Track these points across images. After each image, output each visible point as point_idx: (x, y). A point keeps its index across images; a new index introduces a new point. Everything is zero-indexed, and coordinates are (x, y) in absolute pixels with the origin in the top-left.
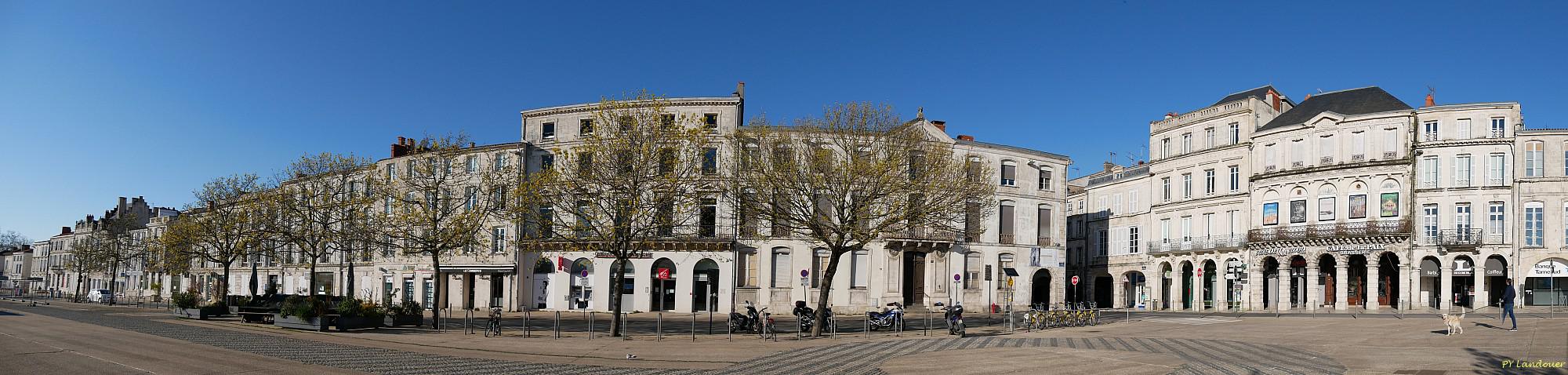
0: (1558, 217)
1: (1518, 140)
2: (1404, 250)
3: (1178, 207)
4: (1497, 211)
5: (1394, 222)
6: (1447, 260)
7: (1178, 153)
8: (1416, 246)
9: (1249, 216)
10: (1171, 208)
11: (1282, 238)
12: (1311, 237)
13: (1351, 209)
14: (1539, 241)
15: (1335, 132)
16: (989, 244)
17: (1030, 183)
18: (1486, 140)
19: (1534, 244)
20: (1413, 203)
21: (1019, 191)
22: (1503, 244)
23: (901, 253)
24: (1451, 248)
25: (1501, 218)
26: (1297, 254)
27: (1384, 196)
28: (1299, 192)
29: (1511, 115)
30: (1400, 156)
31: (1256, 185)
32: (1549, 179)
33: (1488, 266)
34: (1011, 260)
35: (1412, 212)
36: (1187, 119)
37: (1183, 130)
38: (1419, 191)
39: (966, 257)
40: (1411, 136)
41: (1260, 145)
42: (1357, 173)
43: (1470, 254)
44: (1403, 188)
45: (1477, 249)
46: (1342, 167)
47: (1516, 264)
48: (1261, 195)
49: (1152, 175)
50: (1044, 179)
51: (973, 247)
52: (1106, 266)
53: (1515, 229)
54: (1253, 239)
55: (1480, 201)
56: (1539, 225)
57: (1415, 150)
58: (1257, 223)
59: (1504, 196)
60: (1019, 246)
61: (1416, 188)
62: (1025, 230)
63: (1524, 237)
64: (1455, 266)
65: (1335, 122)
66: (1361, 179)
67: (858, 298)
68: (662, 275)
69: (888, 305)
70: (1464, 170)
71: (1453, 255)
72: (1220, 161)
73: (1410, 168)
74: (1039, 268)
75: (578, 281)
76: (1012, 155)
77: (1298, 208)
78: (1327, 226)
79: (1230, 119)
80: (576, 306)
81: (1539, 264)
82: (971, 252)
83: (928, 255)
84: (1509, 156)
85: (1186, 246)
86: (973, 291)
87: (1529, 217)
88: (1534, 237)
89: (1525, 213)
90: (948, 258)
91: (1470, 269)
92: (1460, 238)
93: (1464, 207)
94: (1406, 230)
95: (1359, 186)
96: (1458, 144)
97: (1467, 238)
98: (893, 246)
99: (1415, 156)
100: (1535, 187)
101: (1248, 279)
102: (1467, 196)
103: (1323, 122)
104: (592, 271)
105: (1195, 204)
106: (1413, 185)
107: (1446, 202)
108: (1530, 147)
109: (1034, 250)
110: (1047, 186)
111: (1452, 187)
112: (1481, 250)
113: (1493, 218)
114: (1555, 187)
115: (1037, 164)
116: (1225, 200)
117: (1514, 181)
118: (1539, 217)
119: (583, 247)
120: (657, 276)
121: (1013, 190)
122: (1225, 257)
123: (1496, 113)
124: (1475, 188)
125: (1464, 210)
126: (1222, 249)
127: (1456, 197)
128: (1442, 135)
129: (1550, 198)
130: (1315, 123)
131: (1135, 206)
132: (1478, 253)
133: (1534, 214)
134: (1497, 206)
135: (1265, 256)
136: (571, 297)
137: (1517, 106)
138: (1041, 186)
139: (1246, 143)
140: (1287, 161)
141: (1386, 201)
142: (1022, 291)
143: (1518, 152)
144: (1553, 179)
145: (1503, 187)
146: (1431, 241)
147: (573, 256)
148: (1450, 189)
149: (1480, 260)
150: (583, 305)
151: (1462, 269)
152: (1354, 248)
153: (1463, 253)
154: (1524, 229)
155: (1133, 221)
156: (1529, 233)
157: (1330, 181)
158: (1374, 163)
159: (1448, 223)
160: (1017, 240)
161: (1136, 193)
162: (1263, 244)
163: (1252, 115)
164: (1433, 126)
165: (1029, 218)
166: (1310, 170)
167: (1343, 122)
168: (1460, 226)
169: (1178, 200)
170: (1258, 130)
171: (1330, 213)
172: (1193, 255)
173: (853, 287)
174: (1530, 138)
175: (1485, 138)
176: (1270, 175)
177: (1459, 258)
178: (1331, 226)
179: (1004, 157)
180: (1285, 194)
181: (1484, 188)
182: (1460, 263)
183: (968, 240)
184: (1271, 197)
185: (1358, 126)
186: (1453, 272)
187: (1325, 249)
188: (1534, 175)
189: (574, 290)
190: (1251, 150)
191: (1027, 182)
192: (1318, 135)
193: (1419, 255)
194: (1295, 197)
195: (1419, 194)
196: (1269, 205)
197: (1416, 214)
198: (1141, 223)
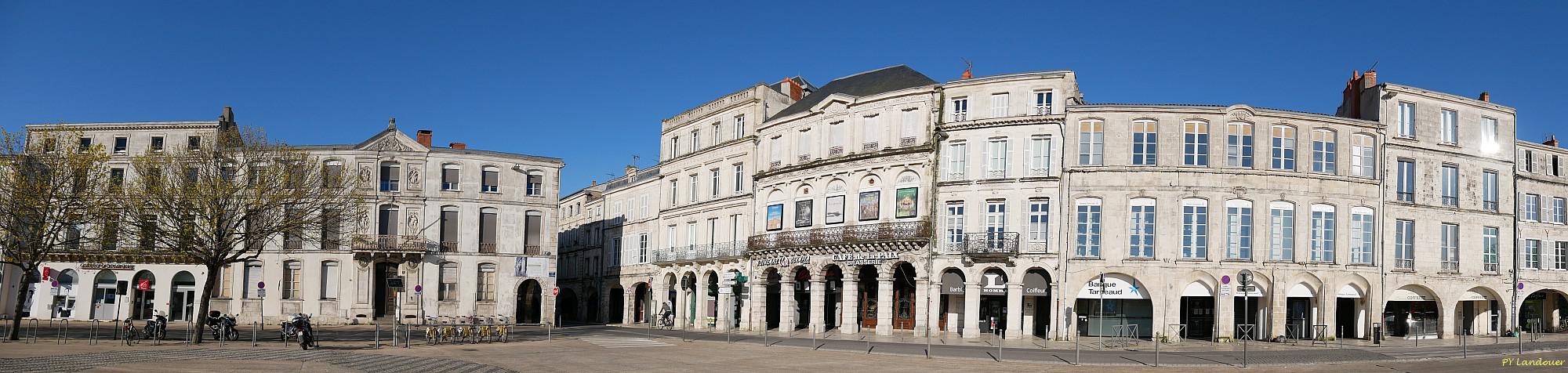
0: (1121, 219)
1: (1071, 117)
2: (922, 259)
3: (684, 211)
4: (1040, 209)
5: (911, 225)
6: (974, 274)
7: (687, 153)
8: (936, 254)
9: (754, 221)
10: (677, 213)
11: (786, 244)
12: (816, 243)
13: (862, 209)
14: (1095, 251)
15: (845, 118)
16: (466, 254)
17: (516, 189)
18: (1026, 118)
19: (1088, 254)
20: (934, 200)
21: (502, 198)
22: (1047, 253)
23: (371, 264)
24: (977, 258)
25: (1045, 219)
26: (799, 264)
27: (900, 192)
28: (806, 191)
29: (1062, 86)
30: (921, 141)
31: (760, 184)
32: (1110, 168)
33: (1026, 283)
34: (493, 270)
35: (934, 211)
36: (696, 114)
37: (691, 127)
38: (941, 184)
39: (441, 268)
40: (935, 118)
41: (765, 138)
42: (868, 165)
43: (1002, 266)
44: (922, 181)
45: (1011, 259)
46: (853, 158)
47: (1062, 280)
48: (765, 197)
49: (662, 177)
50: (532, 184)
51: (449, 257)
52: (618, 277)
53: (1062, 233)
54: (754, 247)
55: (1018, 198)
56: (1096, 229)
57: (940, 133)
58: (761, 228)
59: (1049, 190)
60: (502, 255)
61: (938, 181)
62: (510, 238)
63: (1074, 244)
64: (984, 281)
65: (845, 106)
66: (874, 172)
67: (328, 309)
68: (142, 286)
69: (358, 316)
70: (999, 158)
71: (980, 267)
72: (725, 159)
73: (932, 156)
74: (525, 279)
75: (63, 291)
76: (494, 160)
77: (803, 208)
78: (834, 232)
79: (736, 112)
80: (59, 315)
81: (1094, 281)
82: (447, 263)
83: (400, 266)
84: (1057, 138)
85: (691, 255)
86: (449, 303)
87: (1083, 218)
88: (1089, 245)
89: (1076, 213)
90: (421, 268)
91: (1003, 286)
92: (991, 244)
93: (997, 205)
94: (925, 235)
95: (872, 181)
96: (991, 125)
97: (1001, 245)
98: (362, 257)
99: (939, 141)
100: (1090, 178)
101: (749, 294)
102: (1000, 191)
103: (833, 106)
104: (77, 282)
105: (700, 209)
106: (935, 176)
107: (975, 198)
108: (1086, 126)
109: (519, 259)
110: (537, 192)
111: (982, 179)
112: (1016, 261)
113: (1034, 219)
114: (1118, 179)
115: (524, 168)
116: (729, 203)
117: (1063, 171)
118: (1096, 218)
119: (72, 259)
120: (138, 287)
121: (495, 197)
122: (727, 267)
123: (1041, 84)
124: (1012, 180)
125: (997, 209)
126: (724, 259)
127: (988, 192)
128: (971, 114)
129: (1109, 193)
130: (824, 108)
131: (646, 210)
132: (1012, 264)
133: (1089, 214)
134: (1040, 203)
135: (766, 267)
136: (53, 307)
137: (1070, 75)
138: (529, 192)
139: (751, 137)
140: (793, 154)
141: (902, 198)
142: (504, 303)
143: (1069, 133)
144: (1116, 168)
145: (1048, 178)
146: (955, 248)
147: (59, 266)
148: (980, 182)
149: (1016, 274)
150: (67, 314)
151: (993, 285)
152: (863, 257)
153: (993, 265)
154: (1075, 234)
155: (643, 227)
156: (1082, 239)
157: (838, 176)
158: (889, 152)
159: (976, 224)
160: (499, 249)
161: (646, 197)
162: (763, 252)
163: (760, 106)
164: (961, 104)
165: (514, 225)
166: (818, 164)
167: (855, 105)
168: (991, 229)
169: (685, 204)
170: (766, 120)
171: (837, 214)
172: (695, 265)
173: (323, 298)
174: (1087, 115)
175: (1025, 115)
176: (774, 172)
177: (989, 271)
178: (838, 230)
179: (484, 162)
180: (789, 194)
181: (1023, 180)
182: (992, 278)
183: (443, 248)
184: (776, 198)
185: (871, 109)
186: (982, 291)
187: (830, 259)
188: (1091, 163)
189: (59, 299)
190: (757, 145)
191: (511, 188)
192: (827, 122)
193: (939, 265)
194: (801, 196)
195: (941, 189)
196: (773, 208)
197: (938, 214)
198: (650, 229)
